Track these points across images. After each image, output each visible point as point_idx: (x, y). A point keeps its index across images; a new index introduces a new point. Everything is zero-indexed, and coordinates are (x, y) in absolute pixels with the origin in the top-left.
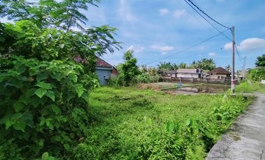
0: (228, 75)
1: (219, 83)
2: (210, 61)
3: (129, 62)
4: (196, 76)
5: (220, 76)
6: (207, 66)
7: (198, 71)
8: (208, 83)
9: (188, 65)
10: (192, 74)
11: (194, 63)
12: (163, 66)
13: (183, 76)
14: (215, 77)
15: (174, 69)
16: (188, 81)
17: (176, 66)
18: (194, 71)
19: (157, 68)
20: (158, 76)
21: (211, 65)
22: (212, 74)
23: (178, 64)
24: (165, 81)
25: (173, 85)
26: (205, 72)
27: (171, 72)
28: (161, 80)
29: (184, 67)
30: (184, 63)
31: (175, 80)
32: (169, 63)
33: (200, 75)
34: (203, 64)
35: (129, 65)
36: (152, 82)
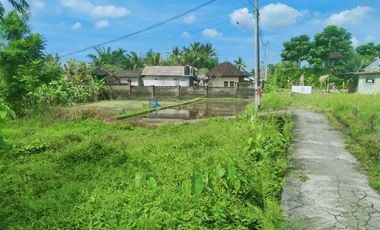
0: (241, 77)
1: (227, 95)
2: (207, 49)
4: (185, 84)
5: (229, 80)
6: (202, 60)
7: (187, 71)
8: (208, 96)
9: (164, 58)
10: (176, 78)
11: (176, 52)
12: (105, 58)
13: (157, 83)
14: (218, 84)
15: (133, 65)
16: (169, 94)
17: (136, 58)
18: (180, 70)
19: (89, 63)
20: (96, 86)
21: (211, 58)
22: (214, 77)
23: (142, 54)
24: (115, 98)
25: (139, 105)
26: (202, 75)
27: (128, 73)
28: (104, 96)
29: (156, 62)
30: (156, 51)
31: (140, 93)
32: (121, 52)
33: (193, 80)
34: (194, 54)
35: (19, 55)
36: (80, 101)
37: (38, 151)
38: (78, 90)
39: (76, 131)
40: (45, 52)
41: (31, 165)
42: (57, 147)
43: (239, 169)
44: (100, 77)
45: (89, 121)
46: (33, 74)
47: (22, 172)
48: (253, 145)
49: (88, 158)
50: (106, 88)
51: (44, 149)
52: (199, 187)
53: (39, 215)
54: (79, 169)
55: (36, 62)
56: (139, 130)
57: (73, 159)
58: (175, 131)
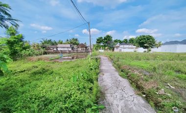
0: (86, 47)
1: (82, 52)
2: (77, 40)
3: (15, 38)
4: (70, 49)
5: (83, 48)
6: (75, 43)
7: (71, 46)
8: (77, 53)
9: (64, 42)
10: (68, 48)
11: (67, 40)
12: (45, 42)
13: (62, 49)
14: (80, 49)
15: (54, 44)
16: (66, 52)
17: (55, 42)
18: (69, 46)
19: (40, 44)
20: (42, 50)
21: (77, 42)
22: (78, 47)
23: (57, 41)
24: (49, 54)
25: (56, 56)
26: (75, 46)
27: (53, 46)
28: (45, 53)
29: (61, 43)
30: (61, 40)
31: (57, 52)
32: (51, 40)
33: (72, 48)
34: (73, 41)
35: (15, 41)
36: (37, 55)
37: (22, 72)
38: (36, 52)
39: (36, 64)
40: (24, 40)
41: (19, 76)
42: (29, 70)
43: (86, 73)
44: (44, 48)
45: (40, 61)
46: (20, 47)
47: (16, 79)
48: (90, 66)
49: (40, 73)
50: (46, 51)
51: (24, 71)
52: (75, 79)
53: (23, 93)
54: (37, 76)
55: (21, 43)
56: (57, 63)
57: (35, 73)
58: (68, 63)
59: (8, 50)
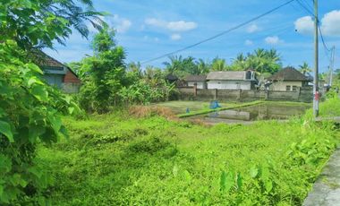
0: (305, 81)
2: (272, 55)
3: (107, 57)
4: (246, 87)
5: (291, 84)
6: (266, 65)
7: (249, 76)
8: (269, 99)
9: (228, 64)
10: (238, 82)
11: (240, 58)
12: (176, 65)
13: (219, 87)
14: (281, 87)
15: (199, 71)
16: (230, 97)
17: (203, 65)
18: (242, 75)
19: (164, 70)
20: (168, 88)
21: (273, 64)
22: (275, 81)
24: (183, 99)
26: (263, 78)
27: (195, 78)
28: (174, 97)
29: (222, 68)
31: (204, 95)
32: (190, 59)
33: (254, 84)
34: (257, 60)
35: (106, 64)
36: (154, 101)
37: (112, 141)
38: (154, 92)
39: (146, 125)
40: (126, 61)
41: (105, 152)
42: (126, 138)
44: (171, 81)
45: (156, 119)
46: (116, 78)
47: (95, 157)
49: (148, 149)
50: (176, 90)
51: (116, 139)
54: (139, 158)
55: (119, 69)
56: (196, 128)
57: (137, 149)
58: (228, 131)
59: (94, 86)
